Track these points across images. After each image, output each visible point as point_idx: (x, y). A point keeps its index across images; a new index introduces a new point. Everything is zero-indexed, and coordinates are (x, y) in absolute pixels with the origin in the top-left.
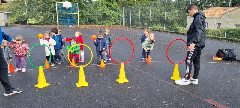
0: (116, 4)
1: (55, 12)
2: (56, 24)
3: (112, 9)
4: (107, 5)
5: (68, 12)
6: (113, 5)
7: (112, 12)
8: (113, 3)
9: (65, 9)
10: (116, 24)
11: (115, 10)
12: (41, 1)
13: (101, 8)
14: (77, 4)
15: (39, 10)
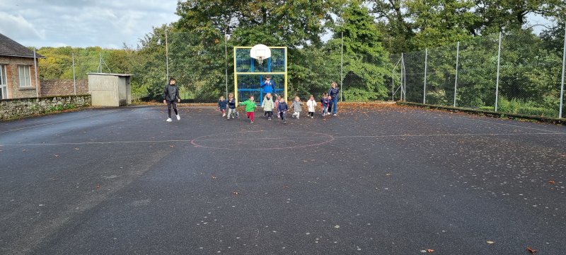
1: (231, 71)
3: (369, 59)
4: (355, 50)
6: (370, 50)
7: (370, 67)
8: (370, 45)
9: (255, 62)
11: (378, 62)
12: (201, 46)
13: (342, 59)
14: (283, 50)
15: (196, 68)
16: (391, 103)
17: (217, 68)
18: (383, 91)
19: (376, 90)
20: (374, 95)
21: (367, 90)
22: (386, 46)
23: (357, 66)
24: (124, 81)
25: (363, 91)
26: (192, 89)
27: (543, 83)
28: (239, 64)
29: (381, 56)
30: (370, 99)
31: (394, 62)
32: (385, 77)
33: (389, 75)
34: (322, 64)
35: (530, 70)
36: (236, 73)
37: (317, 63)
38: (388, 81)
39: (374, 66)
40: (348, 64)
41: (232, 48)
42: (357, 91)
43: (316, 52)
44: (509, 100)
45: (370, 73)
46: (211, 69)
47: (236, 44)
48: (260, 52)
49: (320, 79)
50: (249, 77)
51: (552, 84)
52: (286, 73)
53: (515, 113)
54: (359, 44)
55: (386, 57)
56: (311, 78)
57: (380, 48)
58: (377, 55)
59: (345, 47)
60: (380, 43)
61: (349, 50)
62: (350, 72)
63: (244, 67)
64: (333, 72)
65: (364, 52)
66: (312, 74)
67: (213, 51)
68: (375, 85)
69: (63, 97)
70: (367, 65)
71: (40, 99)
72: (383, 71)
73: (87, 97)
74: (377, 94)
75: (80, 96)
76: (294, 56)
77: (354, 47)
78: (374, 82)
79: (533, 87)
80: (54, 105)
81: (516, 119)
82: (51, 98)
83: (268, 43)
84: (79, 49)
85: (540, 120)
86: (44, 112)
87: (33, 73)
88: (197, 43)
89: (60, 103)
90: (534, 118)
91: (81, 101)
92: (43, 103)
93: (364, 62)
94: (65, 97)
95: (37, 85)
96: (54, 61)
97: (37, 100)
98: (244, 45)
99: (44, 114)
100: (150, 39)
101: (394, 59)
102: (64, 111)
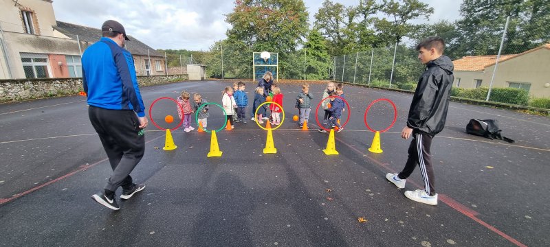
0: (325, 53)
1: (252, 64)
2: (252, 78)
3: (320, 59)
4: (313, 55)
5: (266, 64)
6: (321, 55)
7: (320, 63)
8: (321, 52)
9: (263, 60)
10: (324, 79)
11: (324, 61)
14: (276, 54)
15: (236, 63)
17: (245, 62)
18: (327, 75)
19: (323, 75)
21: (318, 75)
23: (313, 63)
24: (203, 68)
25: (316, 75)
26: (234, 73)
28: (255, 61)
29: (326, 57)
30: (320, 79)
31: (331, 61)
32: (328, 68)
34: (296, 61)
36: (254, 65)
37: (293, 61)
39: (322, 62)
40: (309, 61)
41: (252, 53)
42: (313, 75)
43: (293, 55)
45: (320, 66)
46: (243, 63)
47: (254, 51)
48: (265, 55)
49: (295, 69)
52: (277, 65)
54: (315, 51)
55: (328, 58)
56: (290, 68)
61: (310, 54)
62: (310, 66)
63: (258, 62)
64: (301, 65)
65: (318, 56)
66: (291, 66)
67: (244, 54)
68: (323, 72)
71: (169, 76)
72: (326, 65)
73: (187, 75)
75: (184, 75)
80: (174, 78)
82: (173, 76)
87: (162, 64)
89: (176, 78)
91: (184, 77)
92: (170, 78)
93: (317, 61)
94: (178, 75)
95: (164, 70)
98: (258, 51)
99: (171, 82)
100: (213, 47)
102: (178, 82)
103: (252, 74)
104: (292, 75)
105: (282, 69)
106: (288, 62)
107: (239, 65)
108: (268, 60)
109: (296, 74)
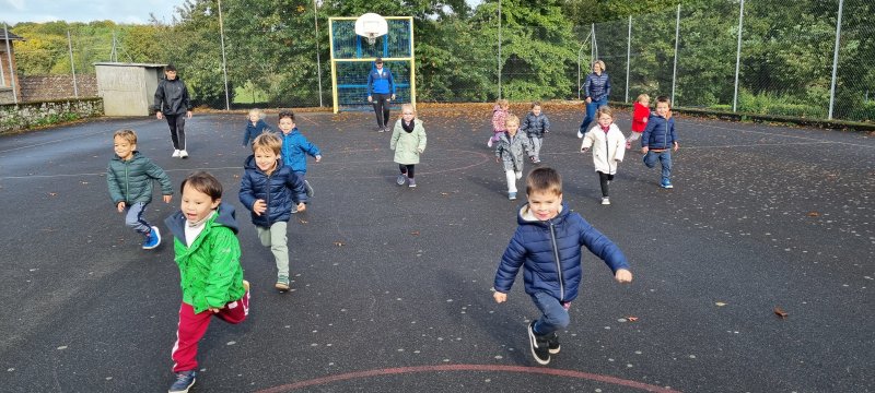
0: (557, 14)
1: (325, 56)
2: (328, 102)
3: (541, 34)
5: (372, 53)
6: (544, 21)
7: (543, 47)
8: (543, 12)
9: (363, 41)
11: (556, 39)
12: (275, 17)
13: (500, 35)
14: (406, 22)
15: (270, 53)
16: (576, 102)
17: (303, 52)
18: (564, 85)
19: (553, 83)
20: (551, 91)
21: (539, 83)
22: (568, 12)
23: (523, 46)
24: (155, 74)
25: (533, 86)
26: (265, 86)
27: (807, 67)
28: (338, 45)
29: (560, 29)
30: (545, 96)
31: (581, 38)
32: (566, 62)
33: (573, 59)
34: (468, 43)
35: (786, 47)
36: (333, 60)
37: (461, 42)
38: (572, 69)
39: (550, 45)
40: (509, 42)
41: (324, 21)
42: (525, 85)
43: (458, 24)
44: (755, 94)
45: (544, 57)
46: (293, 54)
47: (331, 13)
48: (371, 25)
49: (466, 68)
50: (355, 66)
51: (820, 68)
52: (412, 59)
53: (763, 113)
54: (526, 10)
55: (568, 30)
56: (450, 65)
57: (559, 17)
58: (555, 28)
59: (504, 17)
60: (559, 9)
61: (510, 20)
62: (513, 56)
63: (347, 50)
64: (486, 56)
65: (535, 24)
66: (454, 59)
67: (296, 25)
68: (552, 75)
69: (57, 103)
70: (538, 44)
71: (21, 106)
72: (563, 52)
73: (96, 101)
74: (555, 89)
75: (85, 101)
76: (425, 32)
77: (519, 16)
78: (549, 71)
79: (792, 72)
80: (43, 115)
81: (765, 122)
82: (38, 105)
83: (383, 12)
84: (79, 25)
85: (800, 123)
86: (28, 127)
87: (6, 64)
88: (269, 13)
89: (52, 111)
90: (793, 121)
91: (86, 109)
92: (25, 112)
93: (533, 39)
94: (60, 103)
95: (14, 84)
96: (38, 45)
97: (16, 107)
98: (344, 15)
99: (28, 130)
100: (192, 6)
101: (581, 34)
102: (59, 124)
103: (328, 86)
104: (460, 88)
105: (427, 70)
106: (443, 46)
107: (283, 60)
108: (379, 40)
109: (471, 84)
